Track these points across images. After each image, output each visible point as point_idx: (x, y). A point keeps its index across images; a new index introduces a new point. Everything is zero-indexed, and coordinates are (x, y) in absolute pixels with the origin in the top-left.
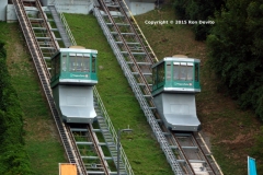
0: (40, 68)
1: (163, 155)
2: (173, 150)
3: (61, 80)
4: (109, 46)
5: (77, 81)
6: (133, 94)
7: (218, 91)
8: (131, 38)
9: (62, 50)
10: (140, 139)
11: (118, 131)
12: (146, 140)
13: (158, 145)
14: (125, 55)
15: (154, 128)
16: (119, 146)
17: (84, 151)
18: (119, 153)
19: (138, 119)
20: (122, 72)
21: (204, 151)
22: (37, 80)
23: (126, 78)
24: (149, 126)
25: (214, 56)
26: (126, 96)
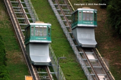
0: (15, 24)
1: (83, 71)
2: (88, 68)
3: (31, 41)
4: (53, 12)
5: (40, 41)
6: (66, 38)
7: (113, 36)
8: (65, 7)
9: (31, 24)
10: (70, 62)
11: (58, 58)
12: (74, 63)
13: (80, 66)
14: (61, 17)
15: (78, 56)
16: (58, 66)
17: (39, 69)
18: (58, 70)
19: (69, 52)
20: (60, 26)
21: (105, 69)
22: (13, 30)
23: (62, 29)
24: (75, 55)
25: (111, 17)
26: (62, 39)
